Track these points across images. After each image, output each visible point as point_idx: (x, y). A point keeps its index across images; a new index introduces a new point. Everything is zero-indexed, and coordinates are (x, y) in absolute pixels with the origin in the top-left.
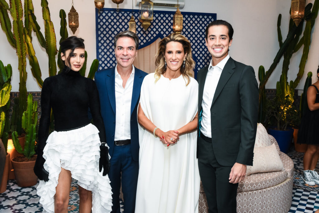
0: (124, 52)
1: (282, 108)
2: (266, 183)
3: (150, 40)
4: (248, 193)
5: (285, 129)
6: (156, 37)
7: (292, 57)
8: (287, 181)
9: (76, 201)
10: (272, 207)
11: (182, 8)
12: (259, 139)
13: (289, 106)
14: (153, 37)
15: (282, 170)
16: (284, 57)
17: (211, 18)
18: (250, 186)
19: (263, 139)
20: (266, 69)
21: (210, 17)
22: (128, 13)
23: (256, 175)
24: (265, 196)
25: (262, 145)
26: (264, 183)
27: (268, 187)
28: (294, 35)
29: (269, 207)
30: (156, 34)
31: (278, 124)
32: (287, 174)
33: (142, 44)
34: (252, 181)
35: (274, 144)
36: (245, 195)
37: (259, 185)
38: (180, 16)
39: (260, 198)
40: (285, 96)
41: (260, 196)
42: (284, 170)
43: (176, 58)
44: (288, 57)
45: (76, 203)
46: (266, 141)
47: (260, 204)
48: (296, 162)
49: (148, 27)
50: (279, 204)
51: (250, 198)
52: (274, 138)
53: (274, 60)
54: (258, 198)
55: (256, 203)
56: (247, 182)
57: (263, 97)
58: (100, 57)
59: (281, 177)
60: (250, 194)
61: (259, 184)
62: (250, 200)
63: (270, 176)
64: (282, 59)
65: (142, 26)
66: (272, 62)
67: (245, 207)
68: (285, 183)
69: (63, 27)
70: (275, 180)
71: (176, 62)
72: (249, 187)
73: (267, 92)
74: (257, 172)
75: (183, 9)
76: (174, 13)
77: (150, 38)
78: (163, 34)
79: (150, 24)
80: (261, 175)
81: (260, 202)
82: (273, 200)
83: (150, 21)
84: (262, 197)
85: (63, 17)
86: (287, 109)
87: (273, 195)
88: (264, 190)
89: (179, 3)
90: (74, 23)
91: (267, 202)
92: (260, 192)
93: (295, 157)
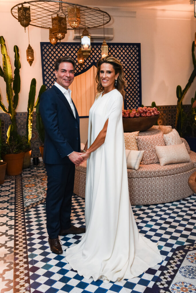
0: (67, 74)
2: (177, 170)
3: (86, 68)
4: (163, 177)
6: (91, 64)
9: (37, 193)
10: (182, 188)
11: (111, 40)
12: (173, 139)
14: (89, 65)
15: (190, 161)
17: (136, 48)
18: (165, 172)
19: (176, 139)
21: (135, 46)
22: (67, 45)
23: (170, 165)
24: (176, 179)
25: (175, 144)
26: (175, 170)
27: (179, 173)
29: (179, 187)
30: (91, 62)
31: (193, 132)
32: (194, 164)
33: (80, 71)
34: (166, 169)
35: (184, 143)
36: (161, 178)
37: (172, 172)
38: (105, 46)
39: (173, 181)
43: (106, 77)
45: (37, 194)
46: (178, 141)
47: (173, 185)
49: (88, 57)
51: (166, 181)
52: (185, 140)
53: (189, 80)
54: (171, 180)
55: (169, 184)
56: (163, 169)
57: (180, 111)
58: (46, 83)
59: (188, 166)
60: (165, 178)
61: (172, 170)
62: (166, 182)
63: (180, 166)
66: (187, 82)
67: (162, 187)
68: (192, 170)
69: (17, 59)
70: (184, 168)
71: (107, 80)
73: (184, 107)
74: (170, 163)
75: (113, 40)
76: (101, 44)
77: (86, 66)
79: (89, 54)
80: (174, 165)
82: (182, 182)
83: (89, 52)
85: (16, 52)
87: (182, 179)
88: (176, 175)
90: (31, 57)
91: (178, 184)
92: (173, 177)
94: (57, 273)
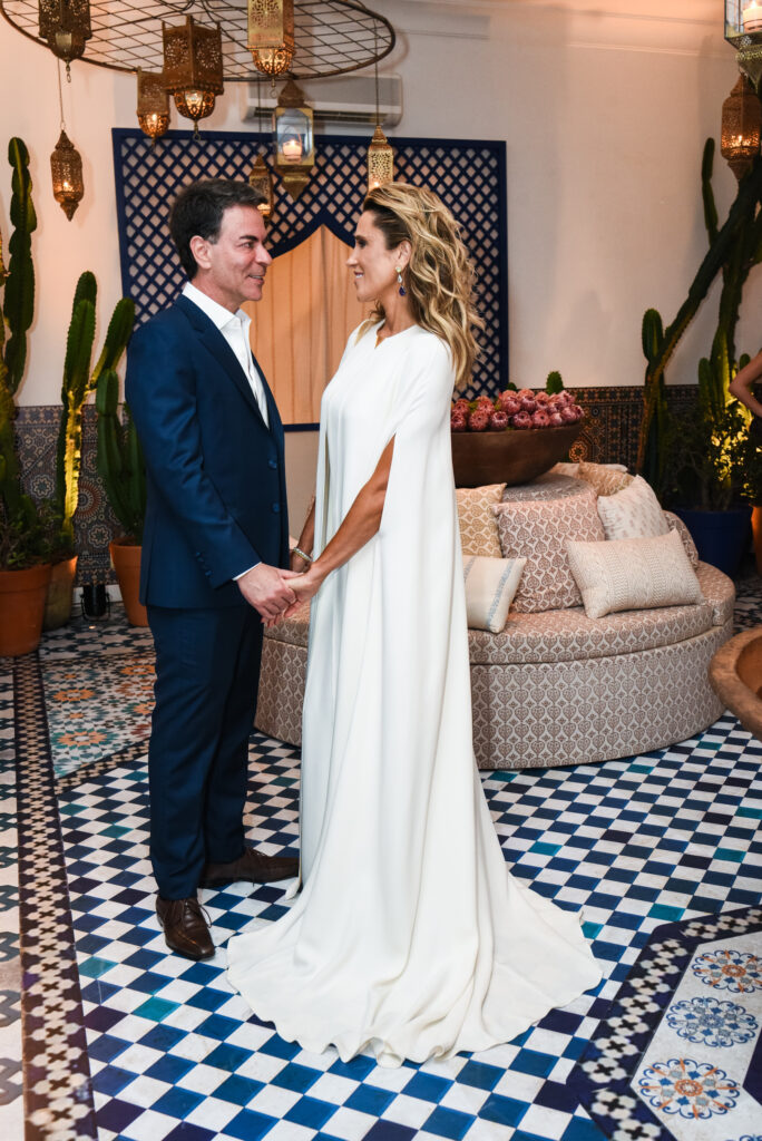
1: (717, 443)
2: (649, 634)
3: (292, 234)
4: (599, 663)
5: (725, 508)
6: (312, 221)
7: (749, 278)
8: (711, 633)
9: (102, 722)
10: (669, 703)
11: (393, 125)
12: (634, 516)
13: (740, 434)
14: (304, 222)
15: (698, 601)
16: (725, 281)
17: (490, 158)
18: (604, 641)
19: (645, 517)
20: (667, 321)
21: (486, 154)
22: (220, 143)
23: (624, 616)
24: (647, 668)
25: (642, 533)
26: (644, 633)
27: (658, 647)
28: (755, 206)
29: (659, 701)
30: (312, 213)
31: (705, 492)
32: (714, 612)
34: (609, 629)
35: (674, 532)
36: (592, 666)
37: (632, 641)
38: (381, 152)
39: (635, 676)
40: (727, 405)
41: (635, 671)
42: (703, 601)
44: (735, 280)
45: (104, 728)
46: (653, 525)
47: (635, 692)
48: (757, 604)
49: (301, 191)
50: (688, 694)
51: (607, 675)
52: (678, 519)
53: (691, 291)
54: (628, 674)
55: (621, 690)
56: (597, 632)
57: (656, 410)
58: (135, 291)
59: (694, 620)
60: (607, 663)
61: (632, 636)
62: (607, 680)
63: (660, 617)
64: (717, 286)
65: (284, 187)
66: (685, 296)
67: (592, 699)
68: (705, 637)
69: (21, 194)
70: (677, 626)
72: (604, 646)
73: (670, 395)
74: (624, 608)
75: (398, 127)
76: (366, 142)
77: (292, 227)
78: (336, 213)
79: (307, 180)
80: (638, 614)
81: (635, 688)
82: (670, 682)
83: (306, 170)
84: (641, 672)
85: (19, 164)
86: (731, 444)
87: (670, 669)
88: (645, 653)
89: (383, 109)
90: (72, 183)
91: (653, 687)
92: (634, 659)
93: (755, 590)
94: (195, 1031)
